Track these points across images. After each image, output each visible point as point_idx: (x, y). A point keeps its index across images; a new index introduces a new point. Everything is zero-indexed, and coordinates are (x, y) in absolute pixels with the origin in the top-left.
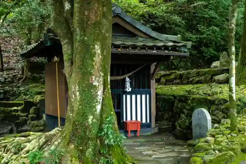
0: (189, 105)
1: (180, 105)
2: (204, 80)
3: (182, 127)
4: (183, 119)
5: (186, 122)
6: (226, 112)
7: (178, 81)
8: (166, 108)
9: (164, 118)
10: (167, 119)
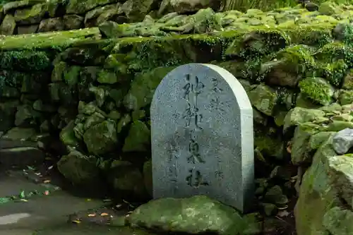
0: (112, 70)
1: (71, 76)
2: (131, 14)
3: (91, 147)
4: (90, 120)
5: (106, 129)
6: (289, 80)
7: (52, 22)
8: (24, 89)
9: (17, 122)
10: (26, 124)
